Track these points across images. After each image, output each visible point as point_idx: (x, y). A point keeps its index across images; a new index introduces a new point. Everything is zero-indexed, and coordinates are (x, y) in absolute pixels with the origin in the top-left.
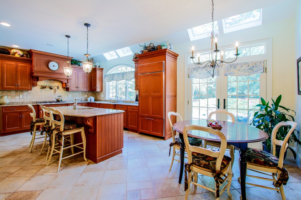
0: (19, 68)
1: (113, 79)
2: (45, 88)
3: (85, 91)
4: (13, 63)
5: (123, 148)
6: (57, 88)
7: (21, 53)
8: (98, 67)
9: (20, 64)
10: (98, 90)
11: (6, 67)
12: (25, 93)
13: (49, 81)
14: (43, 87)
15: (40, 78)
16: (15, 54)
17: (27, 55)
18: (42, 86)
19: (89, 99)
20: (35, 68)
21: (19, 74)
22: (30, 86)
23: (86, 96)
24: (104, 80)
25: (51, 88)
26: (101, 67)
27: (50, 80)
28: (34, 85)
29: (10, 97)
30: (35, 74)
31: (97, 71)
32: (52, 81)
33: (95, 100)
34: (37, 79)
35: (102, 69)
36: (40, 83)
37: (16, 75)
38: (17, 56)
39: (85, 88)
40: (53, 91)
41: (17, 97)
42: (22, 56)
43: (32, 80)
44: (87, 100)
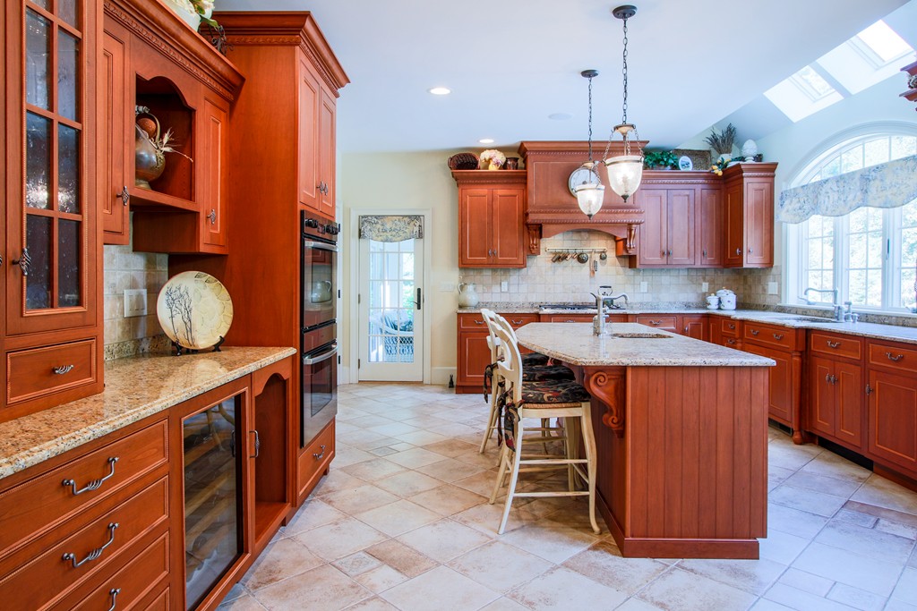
0: (497, 205)
1: (815, 209)
2: (565, 258)
3: (698, 265)
4: (483, 191)
5: (764, 535)
6: (601, 258)
7: (500, 157)
8: (750, 161)
9: (500, 191)
10: (751, 260)
11: (471, 202)
12: (514, 277)
13: (576, 236)
14: (560, 258)
15: (545, 228)
16: (488, 162)
17: (516, 160)
18: (556, 253)
19: (713, 300)
20: (534, 199)
21: (497, 221)
22: (521, 257)
23: (705, 287)
24: (781, 215)
25: (581, 260)
26: (768, 160)
27: (579, 231)
28: (533, 251)
29: (480, 288)
30: (533, 218)
31: (746, 180)
32: (585, 235)
33: (741, 306)
34: (537, 230)
35: (772, 167)
36: (553, 243)
37: (491, 223)
38: (493, 168)
39: (699, 255)
40: (586, 267)
41: (496, 289)
42: (505, 166)
43: (526, 234)
44: (705, 304)
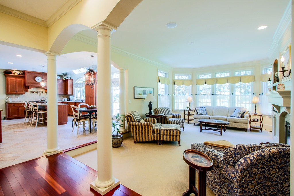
0: (17, 82)
1: (78, 87)
2: (34, 92)
3: (61, 94)
4: (14, 79)
6: (42, 93)
7: (19, 73)
8: (69, 78)
9: (18, 79)
10: (69, 93)
11: (10, 81)
12: (21, 96)
13: (36, 88)
14: (32, 92)
15: (30, 87)
16: (14, 73)
17: (22, 73)
18: (31, 92)
19: (63, 100)
20: (27, 81)
21: (17, 85)
22: (24, 92)
23: (62, 97)
24: (74, 87)
25: (37, 93)
26: (72, 79)
27: (37, 88)
28: (26, 91)
29: (12, 98)
30: (27, 85)
31: (68, 81)
32: (38, 88)
33: (68, 100)
34: (28, 87)
35: (72, 80)
36: (30, 90)
37: (16, 85)
38: (16, 74)
39: (61, 92)
40: (38, 94)
41: (16, 98)
42: (19, 74)
43: (25, 88)
44: (62, 100)
